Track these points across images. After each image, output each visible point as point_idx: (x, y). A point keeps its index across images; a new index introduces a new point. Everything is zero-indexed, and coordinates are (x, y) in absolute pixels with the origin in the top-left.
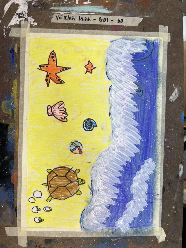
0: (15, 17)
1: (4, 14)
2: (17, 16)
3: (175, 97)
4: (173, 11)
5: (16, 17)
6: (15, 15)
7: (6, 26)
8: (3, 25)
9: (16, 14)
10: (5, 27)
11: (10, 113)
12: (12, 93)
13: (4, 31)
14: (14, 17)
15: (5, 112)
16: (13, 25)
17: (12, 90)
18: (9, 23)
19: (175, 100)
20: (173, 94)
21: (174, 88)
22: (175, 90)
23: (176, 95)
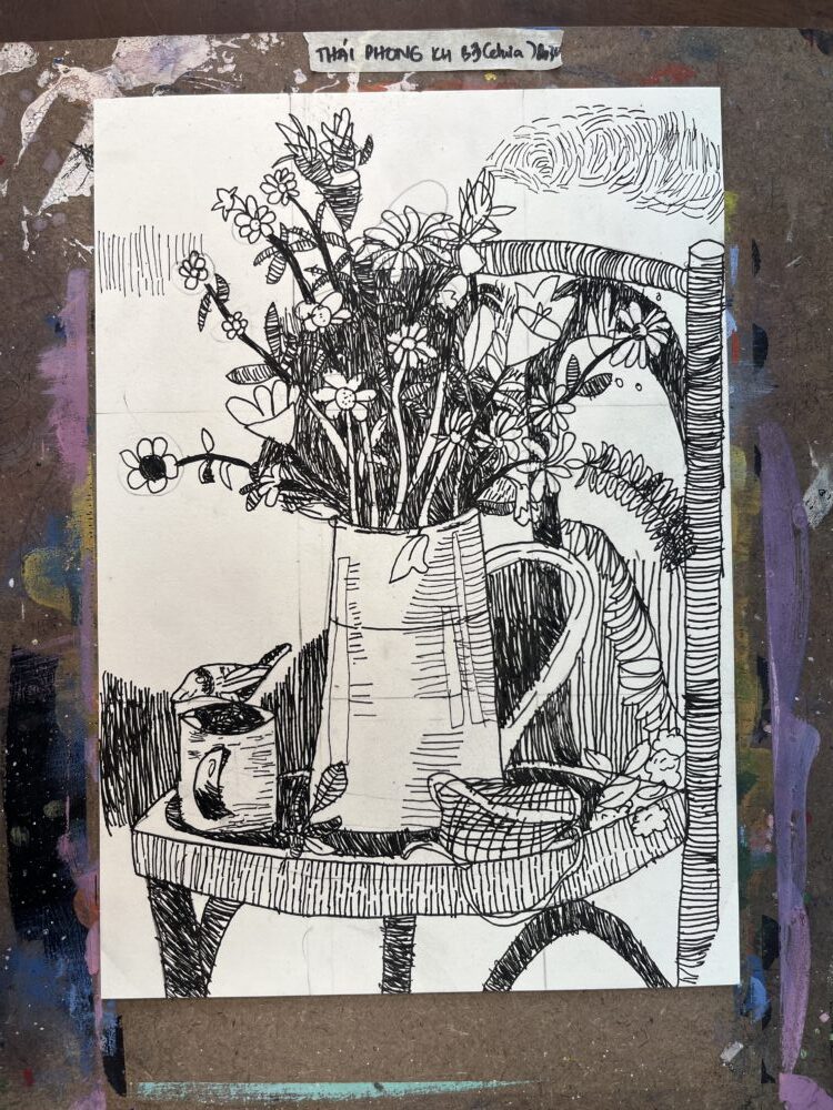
0: (73, 163)
1: (21, 153)
2: (81, 157)
3: (819, 507)
4: (800, 106)
5: (78, 165)
6: (71, 155)
7: (34, 208)
8: (20, 201)
9: (74, 151)
10: (26, 212)
11: (65, 607)
12: (70, 513)
13: (26, 230)
14: (68, 165)
15: (40, 602)
16: (65, 200)
17: (68, 499)
18: (45, 193)
19: (819, 519)
20: (811, 494)
21: (815, 463)
22: (816, 471)
23: (826, 496)
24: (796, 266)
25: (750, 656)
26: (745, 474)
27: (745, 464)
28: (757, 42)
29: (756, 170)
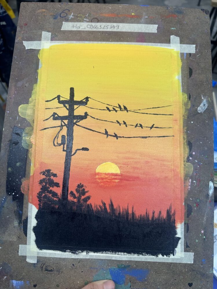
3: (204, 108)
4: (200, 24)
19: (204, 111)
20: (202, 105)
21: (203, 98)
22: (203, 100)
23: (205, 106)
24: (199, 56)
25: (187, 141)
26: (187, 99)
27: (187, 97)
28: (191, 11)
29: (190, 37)
